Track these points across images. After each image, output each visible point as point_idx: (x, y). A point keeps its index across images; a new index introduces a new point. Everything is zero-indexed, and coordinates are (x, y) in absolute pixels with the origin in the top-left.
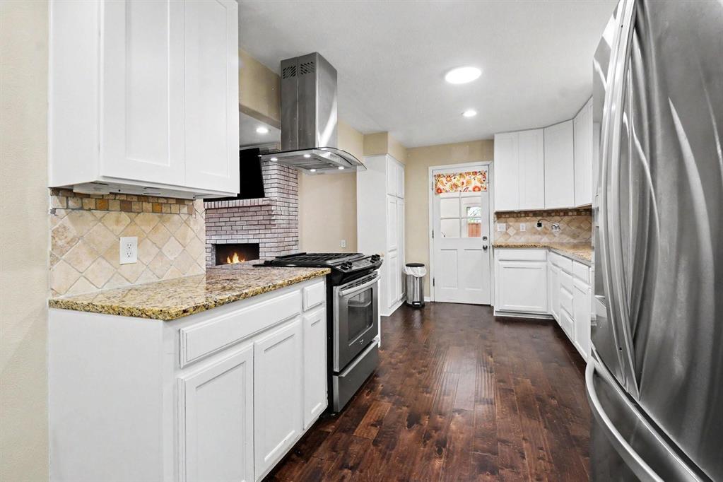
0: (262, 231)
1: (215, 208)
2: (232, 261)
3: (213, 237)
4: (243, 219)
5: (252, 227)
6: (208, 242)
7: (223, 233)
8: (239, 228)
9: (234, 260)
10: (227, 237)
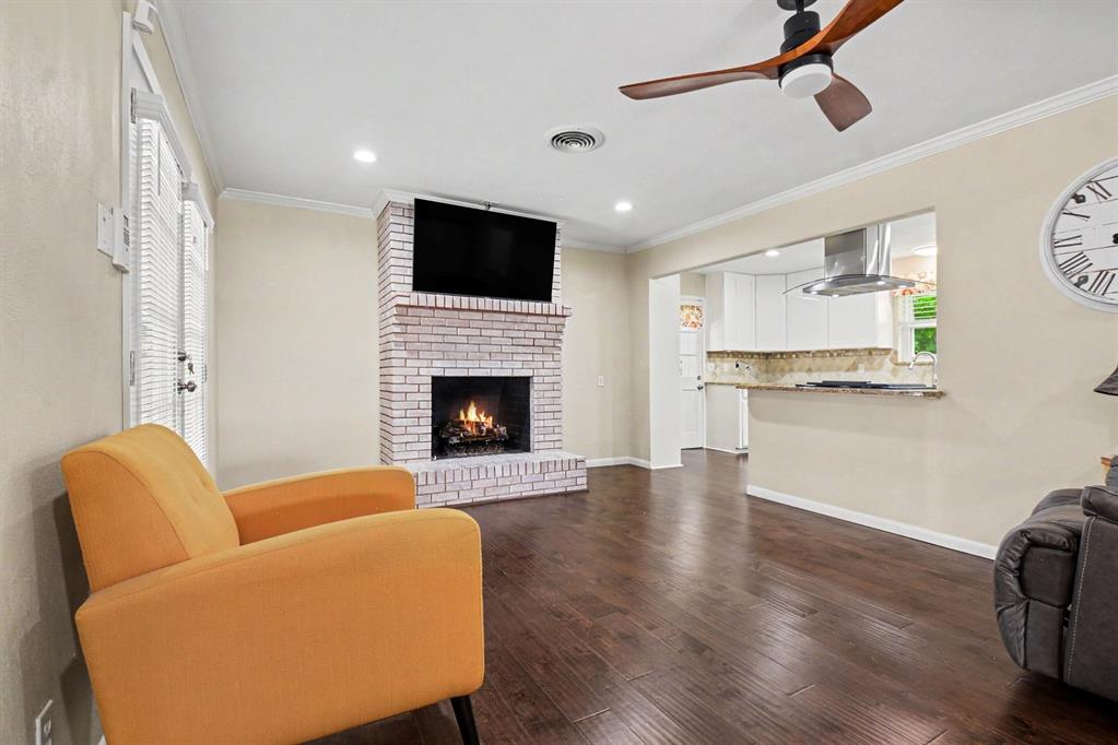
0: (537, 357)
1: (454, 309)
2: (466, 416)
3: (439, 364)
4: (507, 333)
5: (520, 349)
6: (422, 372)
7: (460, 356)
8: (495, 349)
9: (469, 414)
10: (469, 364)
